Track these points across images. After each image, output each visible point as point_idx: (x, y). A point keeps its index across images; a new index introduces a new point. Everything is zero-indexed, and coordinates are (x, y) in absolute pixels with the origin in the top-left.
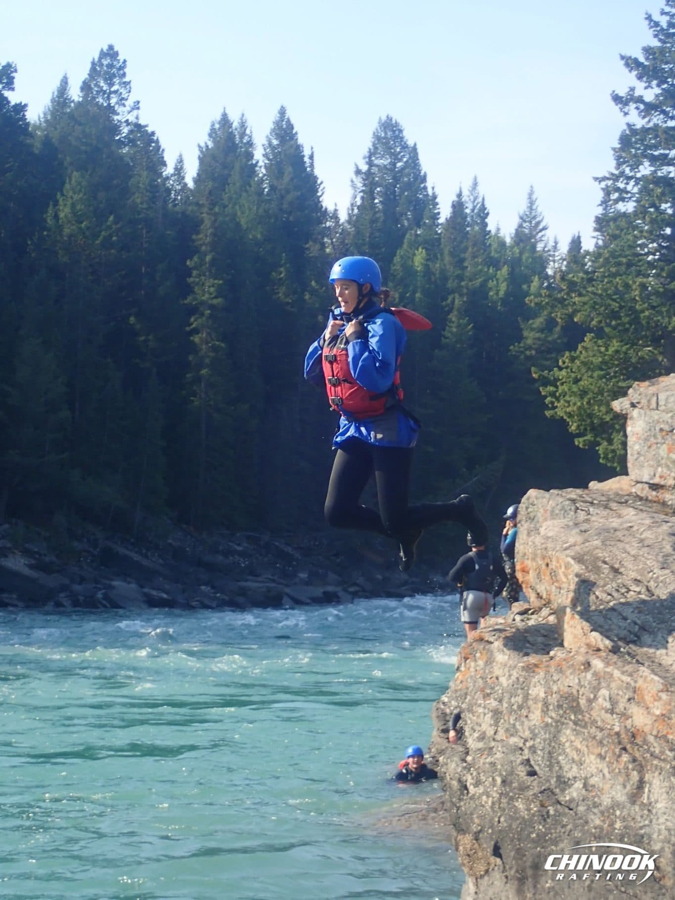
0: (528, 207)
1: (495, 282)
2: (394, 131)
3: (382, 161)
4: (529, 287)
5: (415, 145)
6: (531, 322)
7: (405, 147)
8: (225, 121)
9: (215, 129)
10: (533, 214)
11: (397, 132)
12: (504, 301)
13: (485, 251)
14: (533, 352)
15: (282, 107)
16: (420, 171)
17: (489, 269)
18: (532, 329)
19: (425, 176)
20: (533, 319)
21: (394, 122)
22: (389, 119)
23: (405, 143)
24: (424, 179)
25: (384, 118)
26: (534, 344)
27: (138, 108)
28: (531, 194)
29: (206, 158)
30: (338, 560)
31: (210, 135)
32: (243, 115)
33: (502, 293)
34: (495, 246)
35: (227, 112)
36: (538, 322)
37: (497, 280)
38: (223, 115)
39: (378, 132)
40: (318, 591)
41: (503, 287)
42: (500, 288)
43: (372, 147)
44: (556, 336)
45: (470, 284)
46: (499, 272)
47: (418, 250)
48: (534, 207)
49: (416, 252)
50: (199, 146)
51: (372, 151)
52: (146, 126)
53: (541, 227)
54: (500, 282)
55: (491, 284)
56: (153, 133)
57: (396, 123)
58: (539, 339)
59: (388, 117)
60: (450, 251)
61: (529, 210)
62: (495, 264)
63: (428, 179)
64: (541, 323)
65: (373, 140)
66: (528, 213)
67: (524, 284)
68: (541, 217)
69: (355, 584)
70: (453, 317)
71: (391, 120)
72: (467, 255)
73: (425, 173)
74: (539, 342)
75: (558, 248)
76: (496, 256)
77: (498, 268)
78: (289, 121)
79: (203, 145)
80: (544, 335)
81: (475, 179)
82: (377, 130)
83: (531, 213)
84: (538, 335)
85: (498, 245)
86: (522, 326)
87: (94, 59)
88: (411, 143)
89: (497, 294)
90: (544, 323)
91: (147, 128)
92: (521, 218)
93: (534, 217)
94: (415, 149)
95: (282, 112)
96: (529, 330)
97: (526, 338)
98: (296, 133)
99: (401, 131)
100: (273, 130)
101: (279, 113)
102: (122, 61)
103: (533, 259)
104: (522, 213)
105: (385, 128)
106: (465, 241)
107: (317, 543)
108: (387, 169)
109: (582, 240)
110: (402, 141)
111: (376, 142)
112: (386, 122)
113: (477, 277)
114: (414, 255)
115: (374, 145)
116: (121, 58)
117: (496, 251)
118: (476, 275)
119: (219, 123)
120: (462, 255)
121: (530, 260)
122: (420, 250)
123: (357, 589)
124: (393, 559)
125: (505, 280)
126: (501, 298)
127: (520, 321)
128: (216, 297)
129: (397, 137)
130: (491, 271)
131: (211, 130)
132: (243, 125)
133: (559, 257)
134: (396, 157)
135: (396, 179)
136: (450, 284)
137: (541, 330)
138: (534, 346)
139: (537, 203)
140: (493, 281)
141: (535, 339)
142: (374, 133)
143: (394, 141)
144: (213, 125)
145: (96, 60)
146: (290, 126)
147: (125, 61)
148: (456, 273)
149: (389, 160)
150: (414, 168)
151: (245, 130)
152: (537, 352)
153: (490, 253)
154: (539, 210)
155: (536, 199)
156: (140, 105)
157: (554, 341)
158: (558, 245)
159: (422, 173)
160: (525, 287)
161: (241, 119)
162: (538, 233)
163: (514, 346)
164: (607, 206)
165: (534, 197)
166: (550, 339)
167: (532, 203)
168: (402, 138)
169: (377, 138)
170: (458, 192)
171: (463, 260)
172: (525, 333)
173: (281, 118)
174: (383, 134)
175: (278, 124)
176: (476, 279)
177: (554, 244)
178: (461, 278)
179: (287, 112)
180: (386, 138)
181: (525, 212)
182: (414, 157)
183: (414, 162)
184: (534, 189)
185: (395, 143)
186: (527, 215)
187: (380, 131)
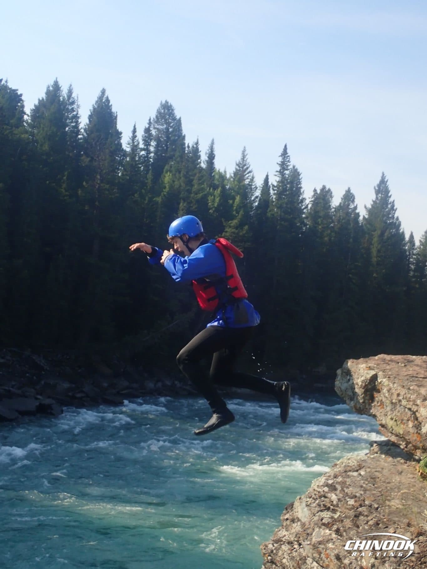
0: (242, 159)
1: (213, 197)
2: (169, 110)
3: (161, 127)
4: (234, 202)
5: (180, 118)
6: (230, 222)
7: (174, 119)
8: (56, 87)
9: (49, 90)
10: (244, 163)
11: (170, 111)
12: (217, 210)
15: (103, 89)
16: (181, 133)
17: (210, 189)
18: (230, 227)
19: (184, 136)
20: (232, 220)
21: (169, 104)
22: (167, 102)
23: (175, 117)
25: (164, 102)
26: (231, 236)
28: (244, 152)
30: (79, 371)
31: (47, 93)
32: (71, 85)
33: (216, 205)
34: (217, 177)
35: (58, 80)
36: (235, 222)
37: (214, 196)
38: (55, 82)
41: (217, 200)
42: (214, 201)
43: (155, 118)
44: (244, 232)
45: (196, 196)
46: (216, 191)
47: (167, 174)
48: (245, 159)
49: (166, 175)
51: (156, 120)
53: (248, 171)
54: (216, 198)
55: (210, 198)
57: (170, 105)
58: (234, 233)
59: (166, 101)
60: (183, 174)
61: (242, 160)
62: (215, 187)
63: (186, 138)
64: (236, 223)
65: (157, 114)
66: (241, 162)
67: (230, 200)
68: (249, 165)
71: (168, 103)
72: (196, 177)
73: (185, 135)
74: (234, 235)
75: (254, 181)
76: (217, 183)
78: (107, 97)
79: (41, 99)
80: (237, 231)
81: (213, 140)
82: (159, 108)
84: (233, 230)
85: (220, 177)
86: (224, 224)
88: (178, 117)
89: (213, 205)
90: (238, 223)
92: (237, 165)
93: (245, 165)
94: (180, 120)
95: (103, 92)
96: (228, 227)
97: (226, 232)
98: (111, 105)
99: (173, 110)
100: (97, 102)
101: (101, 92)
104: (238, 162)
105: (164, 108)
107: (68, 357)
108: (164, 132)
109: (269, 177)
110: (173, 116)
111: (159, 115)
112: (165, 104)
113: (200, 192)
114: (165, 176)
115: (157, 117)
117: (218, 180)
118: (199, 191)
119: (52, 87)
120: (192, 178)
121: (237, 186)
122: (168, 173)
125: (219, 196)
126: (214, 207)
127: (223, 221)
129: (170, 113)
130: (211, 190)
131: (47, 90)
132: (70, 92)
133: (254, 186)
134: (168, 124)
135: (168, 138)
136: (181, 196)
137: (236, 228)
138: (231, 238)
139: (247, 157)
140: (211, 196)
141: (232, 233)
142: (158, 110)
143: (168, 115)
144: (49, 87)
146: (108, 100)
148: (187, 188)
149: (165, 126)
150: (179, 131)
151: (72, 94)
153: (213, 180)
154: (248, 161)
155: (247, 155)
158: (254, 179)
159: (183, 134)
160: (231, 202)
161: (70, 88)
162: (246, 174)
164: (285, 157)
165: (246, 153)
166: (241, 234)
167: (244, 157)
168: (173, 114)
169: (159, 112)
170: (196, 141)
171: (192, 180)
172: (227, 229)
173: (102, 95)
174: (162, 111)
175: (100, 98)
176: (200, 193)
177: (252, 178)
178: (189, 192)
179: (106, 92)
180: (164, 113)
181: (239, 161)
182: (179, 125)
183: (179, 128)
184: (246, 149)
185: (169, 117)
186: (240, 163)
187: (161, 109)
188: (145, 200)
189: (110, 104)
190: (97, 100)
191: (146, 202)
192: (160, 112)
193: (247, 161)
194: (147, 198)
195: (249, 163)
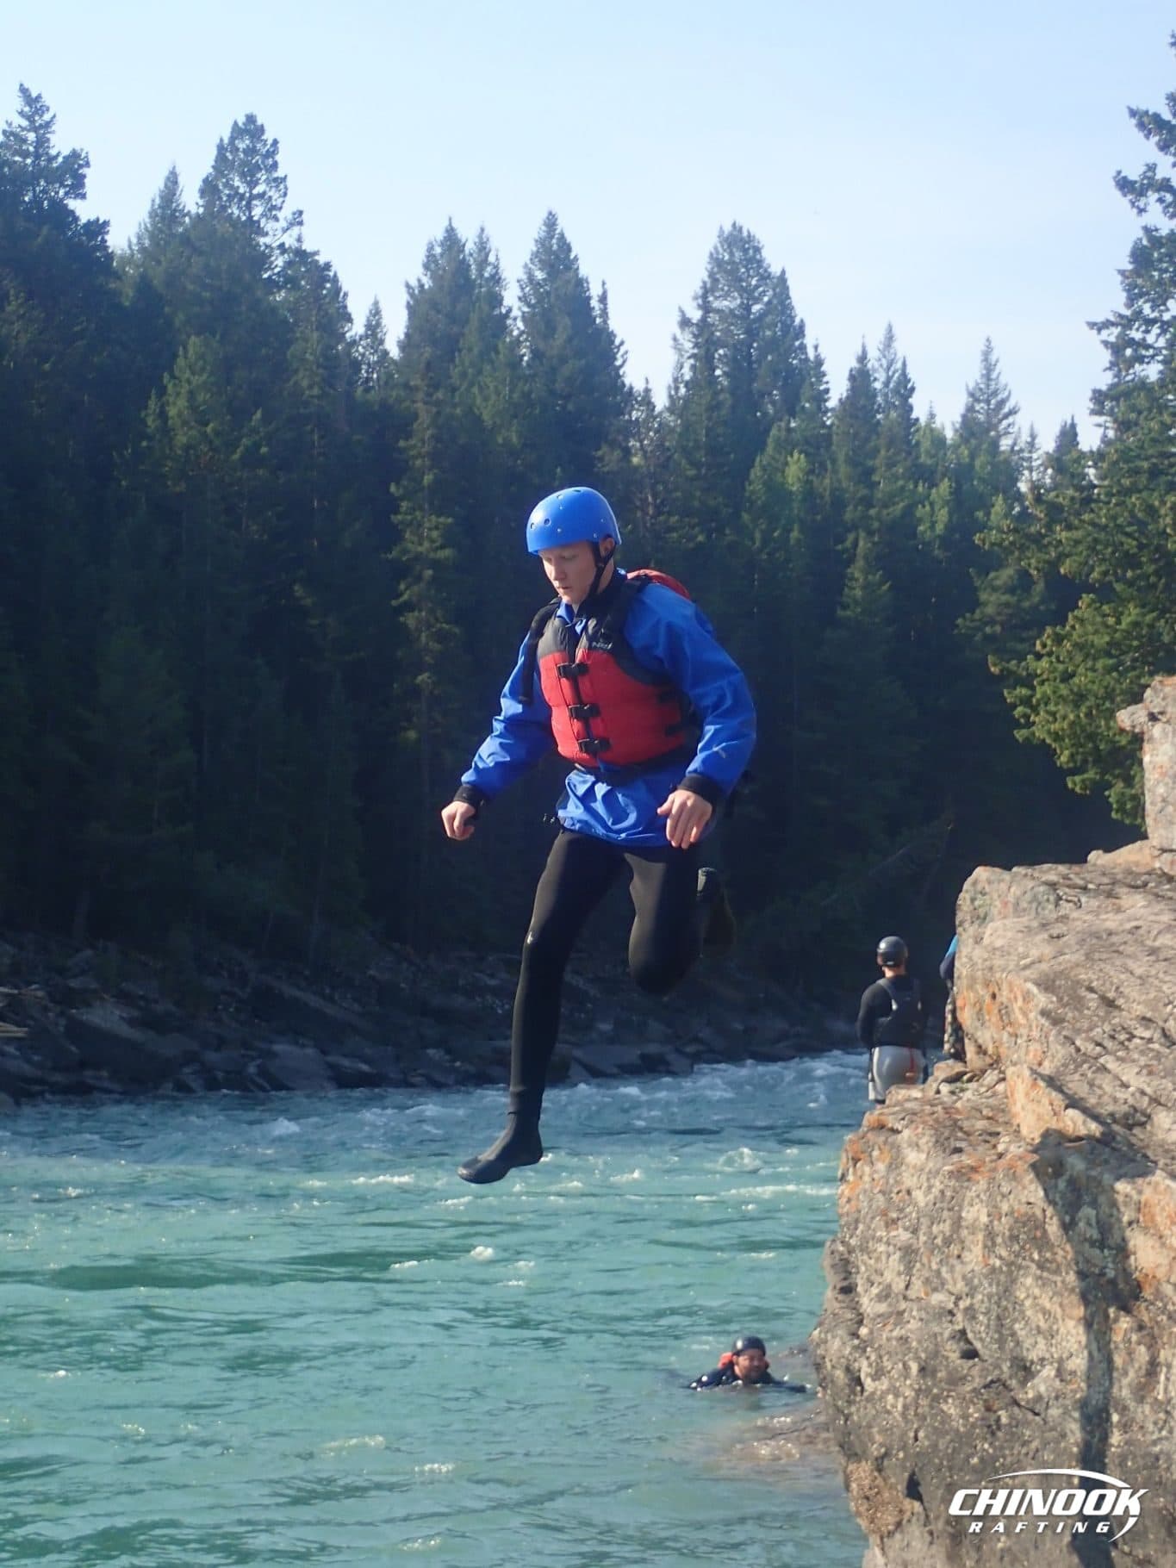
0: (983, 375)
1: (928, 508)
2: (745, 251)
3: (726, 303)
4: (988, 514)
5: (783, 272)
6: (992, 575)
7: (765, 277)
8: (451, 240)
9: (434, 256)
10: (992, 387)
11: (751, 252)
12: (945, 541)
13: (909, 453)
14: (998, 628)
15: (550, 213)
16: (792, 318)
17: (916, 486)
18: (995, 589)
19: (802, 326)
20: (997, 570)
21: (745, 234)
22: (737, 229)
23: (766, 271)
24: (800, 332)
25: (728, 228)
26: (999, 614)
27: (301, 223)
28: (987, 353)
29: (421, 306)
31: (426, 267)
32: (482, 230)
33: (940, 528)
34: (926, 445)
35: (454, 225)
36: (1005, 575)
37: (932, 504)
38: (447, 231)
39: (718, 253)
40: (632, 1054)
41: (943, 515)
42: (936, 518)
43: (706, 279)
44: (1036, 599)
45: (885, 512)
46: (934, 491)
47: (792, 456)
48: (994, 376)
49: (789, 459)
50: (408, 286)
51: (708, 285)
52: (316, 253)
53: (1006, 410)
54: (937, 508)
55: (920, 511)
56: (328, 266)
57: (749, 236)
58: (1007, 605)
59: (734, 225)
60: (847, 455)
61: (984, 380)
62: (928, 476)
64: (1010, 577)
65: (709, 267)
66: (982, 386)
67: (979, 509)
68: (1006, 393)
69: (696, 1040)
70: (856, 571)
71: (741, 228)
72: (879, 461)
73: (802, 321)
74: (1009, 611)
75: (1037, 446)
76: (929, 462)
77: (933, 485)
78: (562, 236)
79: (414, 283)
80: (1015, 598)
81: (890, 329)
82: (716, 248)
83: (988, 386)
84: (1005, 598)
85: (932, 442)
86: (978, 583)
87: (221, 140)
88: (775, 270)
89: (932, 527)
90: (1016, 577)
91: (316, 258)
92: (972, 395)
93: (995, 393)
94: (782, 279)
95: (551, 222)
96: (989, 590)
97: (985, 604)
98: (576, 258)
99: (757, 250)
100: (535, 255)
101: (545, 224)
102: (270, 142)
103: (993, 465)
104: (972, 385)
105: (729, 246)
106: (874, 437)
108: (735, 316)
109: (1076, 429)
110: (760, 267)
111: (716, 270)
112: (731, 234)
113: (897, 499)
114: (786, 464)
115: (711, 275)
116: (269, 136)
117: (928, 453)
118: (895, 496)
119: (442, 245)
120: (870, 463)
121: (989, 467)
122: (796, 455)
123: (701, 1048)
124: (762, 995)
125: (947, 503)
126: (939, 536)
127: (973, 574)
128: (442, 547)
129: (750, 260)
130: (920, 489)
131: (428, 257)
132: (483, 247)
133: (1039, 462)
134: (750, 295)
135: (751, 333)
136: (849, 515)
137: (1011, 590)
138: (999, 618)
139: (998, 368)
140: (924, 506)
141: (1000, 605)
142: (711, 254)
143: (746, 267)
144: (431, 248)
145: (226, 141)
146: (566, 247)
147: (275, 142)
148: (859, 495)
149: (738, 301)
150: (783, 313)
151: (487, 255)
152: (1003, 628)
153: (918, 457)
154: (1003, 380)
155: (997, 361)
156: (304, 217)
157: (1035, 608)
158: (1037, 441)
159: (797, 321)
160: (980, 514)
161: (480, 237)
162: (1000, 421)
163: (964, 617)
165: (993, 358)
166: (1026, 604)
167: (989, 368)
168: (760, 262)
169: (716, 261)
170: (860, 353)
171: (871, 471)
172: (983, 596)
173: (548, 232)
174: (727, 258)
175: (543, 243)
176: (894, 504)
177: (1029, 439)
178: (868, 502)
179: (559, 222)
180: (731, 262)
181: (977, 384)
182: (781, 293)
183: (782, 303)
184: (993, 345)
185: (748, 270)
186: (981, 389)
187: (721, 250)
188: (753, 540)
189: (572, 257)
190: (535, 249)
191: (758, 544)
192: (717, 259)
193: (1001, 378)
194: (758, 535)
195: (1006, 385)
